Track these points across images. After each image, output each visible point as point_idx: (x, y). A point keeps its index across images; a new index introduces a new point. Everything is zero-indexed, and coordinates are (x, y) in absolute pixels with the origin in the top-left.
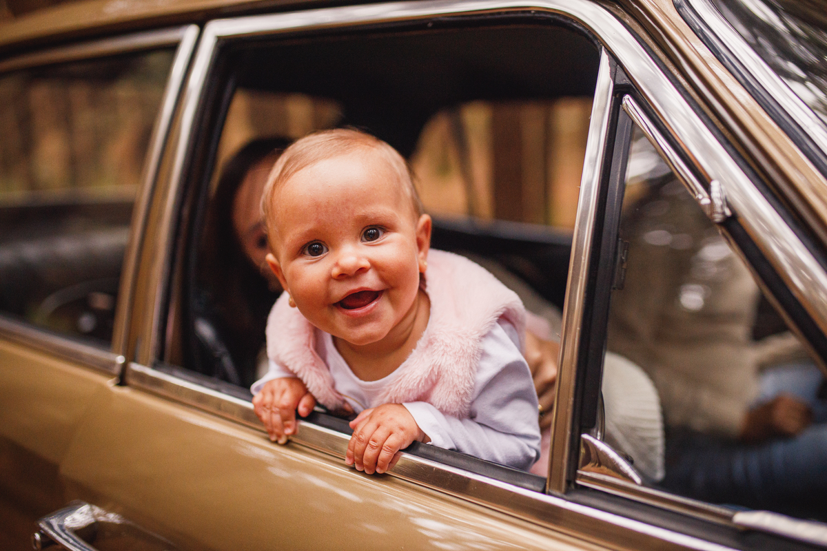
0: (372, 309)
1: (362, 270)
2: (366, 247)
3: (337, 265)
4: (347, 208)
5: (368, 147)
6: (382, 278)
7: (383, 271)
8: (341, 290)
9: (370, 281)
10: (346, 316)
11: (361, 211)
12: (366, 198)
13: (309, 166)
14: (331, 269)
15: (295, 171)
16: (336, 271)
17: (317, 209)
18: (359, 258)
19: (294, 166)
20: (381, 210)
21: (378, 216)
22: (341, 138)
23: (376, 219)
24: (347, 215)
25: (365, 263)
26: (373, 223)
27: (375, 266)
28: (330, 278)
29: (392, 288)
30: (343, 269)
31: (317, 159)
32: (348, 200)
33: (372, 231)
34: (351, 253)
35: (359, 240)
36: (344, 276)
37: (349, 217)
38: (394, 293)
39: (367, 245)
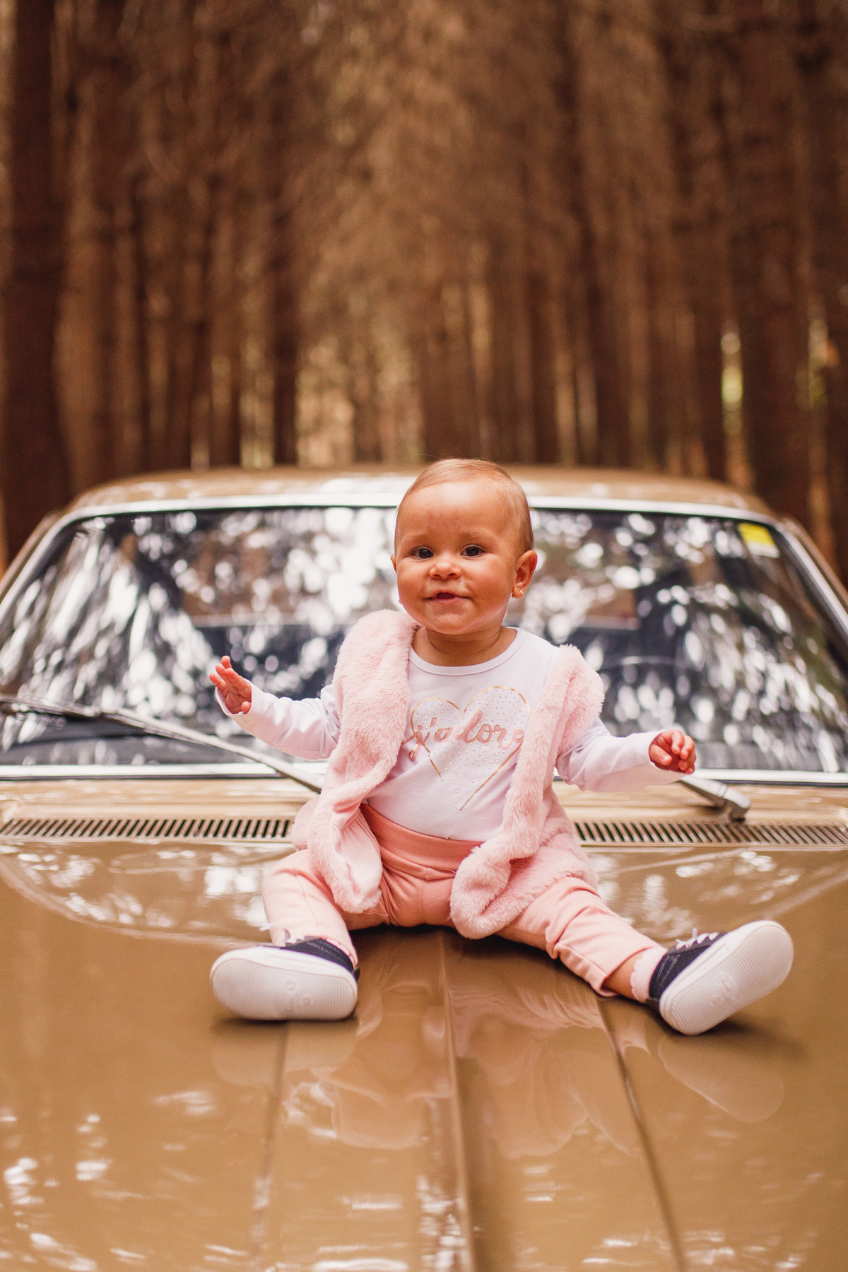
1: (453, 576)
3: (434, 566)
5: (490, 479)
6: (471, 587)
7: (472, 580)
8: (432, 587)
9: (460, 587)
11: (465, 529)
12: (474, 518)
14: (430, 569)
16: (433, 571)
18: (454, 566)
20: (485, 532)
21: (478, 536)
22: (469, 467)
23: (476, 538)
24: (453, 530)
25: (456, 570)
26: (475, 542)
27: (465, 574)
28: (427, 575)
29: (480, 597)
30: (438, 571)
32: (457, 518)
33: (474, 550)
34: (446, 561)
35: (459, 553)
36: (437, 577)
37: (455, 531)
38: (481, 601)
39: (464, 558)
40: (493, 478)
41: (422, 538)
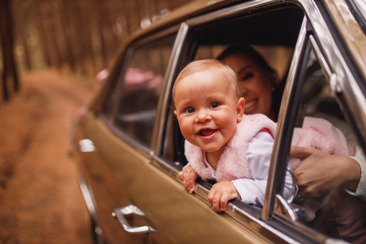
0: (213, 136)
1: (208, 121)
2: (210, 110)
3: (197, 117)
4: (204, 93)
5: (218, 68)
6: (216, 124)
7: (217, 121)
8: (198, 128)
9: (211, 125)
10: (202, 139)
11: (209, 95)
12: (212, 89)
13: (190, 75)
14: (195, 119)
15: (185, 77)
16: (197, 120)
17: (191, 93)
18: (207, 115)
19: (185, 74)
20: (219, 95)
21: (217, 98)
22: (206, 63)
23: (216, 99)
24: (203, 97)
25: (209, 117)
26: (215, 101)
27: (214, 118)
28: (194, 123)
29: (222, 128)
30: (199, 119)
31: (194, 72)
32: (204, 90)
33: (215, 104)
34: (203, 113)
35: (208, 108)
36: (200, 122)
37: (204, 97)
38: (223, 130)
39: (211, 110)
40: (218, 67)
41: (188, 103)
